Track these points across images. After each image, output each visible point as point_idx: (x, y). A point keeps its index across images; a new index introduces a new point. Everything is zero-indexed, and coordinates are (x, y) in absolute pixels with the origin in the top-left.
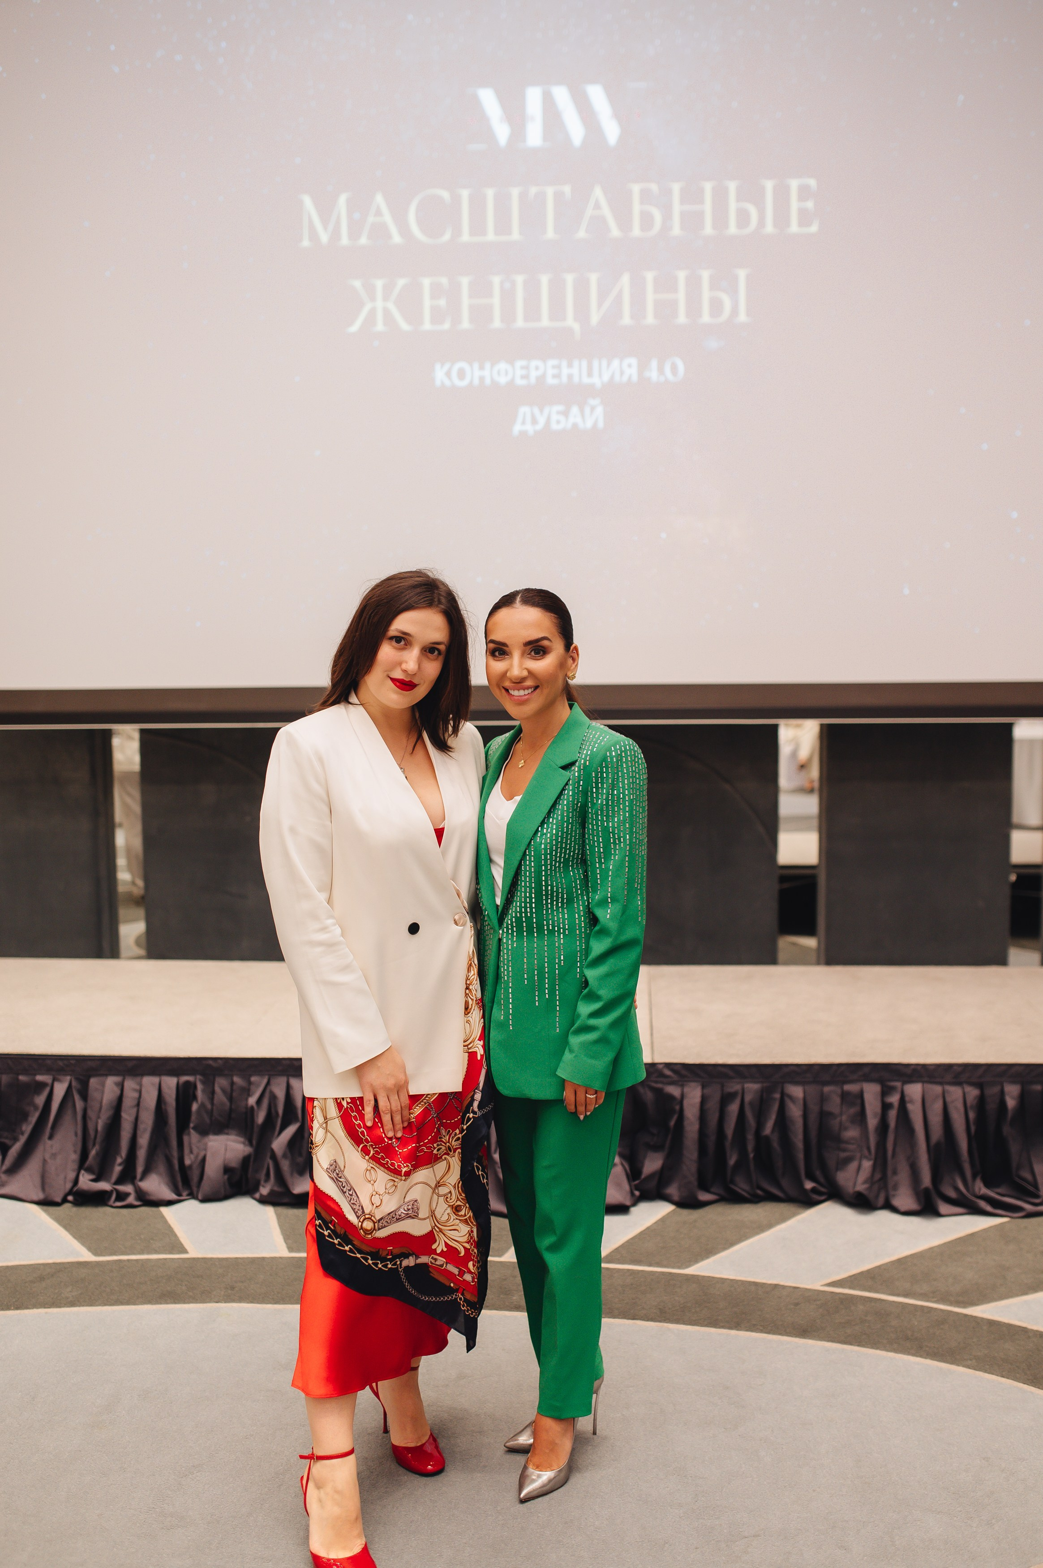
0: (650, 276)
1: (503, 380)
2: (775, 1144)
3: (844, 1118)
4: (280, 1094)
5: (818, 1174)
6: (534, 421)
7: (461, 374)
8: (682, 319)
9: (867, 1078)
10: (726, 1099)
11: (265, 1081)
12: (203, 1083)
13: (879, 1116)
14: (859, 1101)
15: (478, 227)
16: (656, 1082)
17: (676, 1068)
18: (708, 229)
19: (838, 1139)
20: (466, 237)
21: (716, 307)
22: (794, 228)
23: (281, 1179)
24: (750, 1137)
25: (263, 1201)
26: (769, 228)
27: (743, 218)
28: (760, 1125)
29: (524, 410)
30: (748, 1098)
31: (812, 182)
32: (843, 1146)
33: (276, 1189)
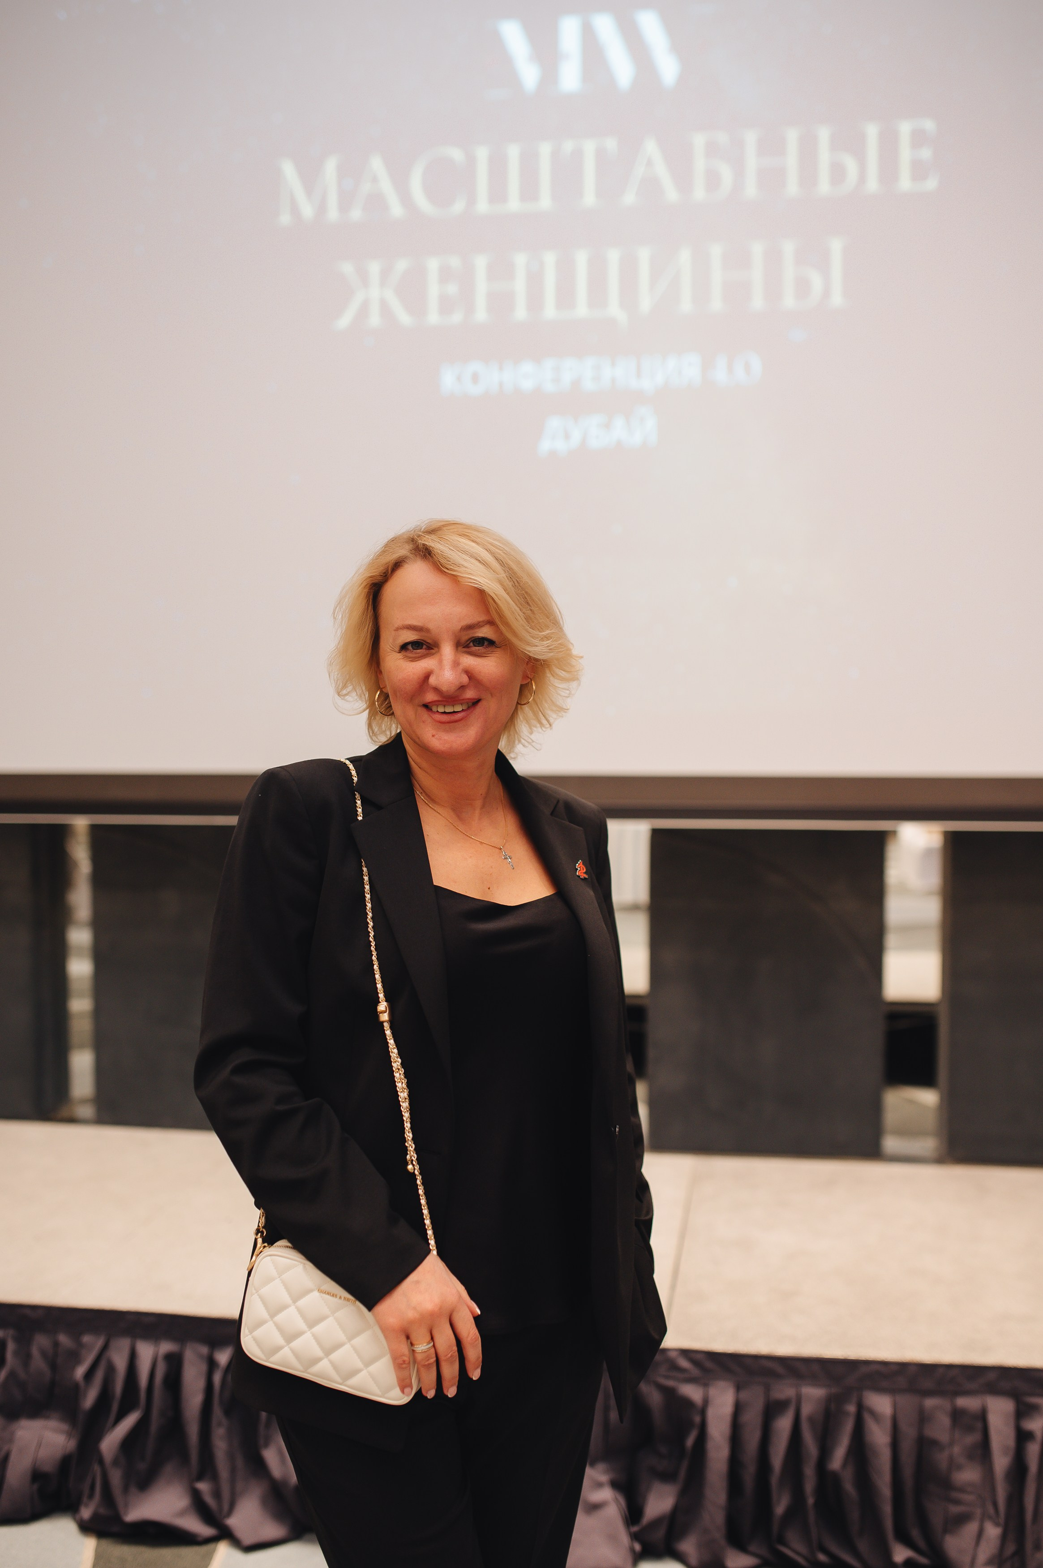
0: (716, 251)
1: (527, 385)
2: (849, 1487)
3: (956, 1450)
4: (120, 1362)
5: (915, 1534)
6: (567, 436)
7: (475, 378)
8: (758, 302)
9: (993, 1389)
10: (772, 1410)
11: (100, 1343)
12: (18, 1340)
13: (1012, 1453)
14: (979, 1425)
15: (498, 194)
16: (667, 1377)
17: (699, 1357)
18: (792, 188)
19: (946, 1484)
20: (483, 206)
21: (802, 287)
22: (905, 183)
23: (108, 1498)
24: (809, 1472)
25: (86, 1528)
26: (873, 185)
27: (838, 173)
28: (825, 1453)
29: (554, 423)
30: (807, 1410)
31: (929, 125)
32: (955, 1495)
33: (102, 1511)
